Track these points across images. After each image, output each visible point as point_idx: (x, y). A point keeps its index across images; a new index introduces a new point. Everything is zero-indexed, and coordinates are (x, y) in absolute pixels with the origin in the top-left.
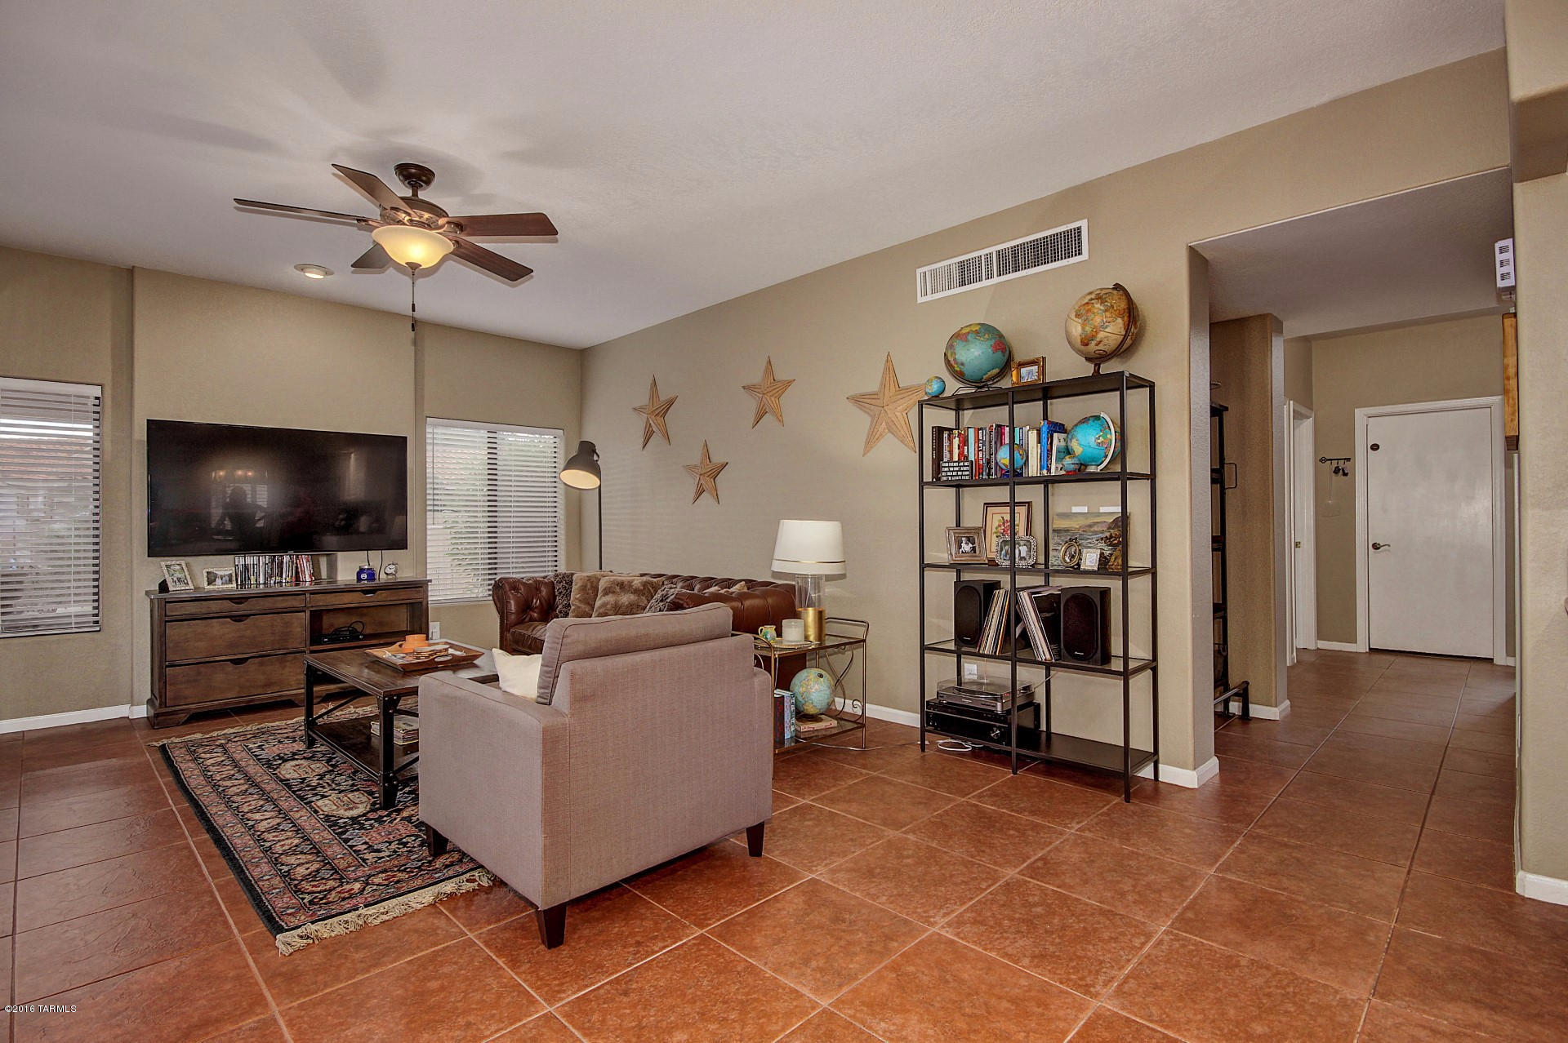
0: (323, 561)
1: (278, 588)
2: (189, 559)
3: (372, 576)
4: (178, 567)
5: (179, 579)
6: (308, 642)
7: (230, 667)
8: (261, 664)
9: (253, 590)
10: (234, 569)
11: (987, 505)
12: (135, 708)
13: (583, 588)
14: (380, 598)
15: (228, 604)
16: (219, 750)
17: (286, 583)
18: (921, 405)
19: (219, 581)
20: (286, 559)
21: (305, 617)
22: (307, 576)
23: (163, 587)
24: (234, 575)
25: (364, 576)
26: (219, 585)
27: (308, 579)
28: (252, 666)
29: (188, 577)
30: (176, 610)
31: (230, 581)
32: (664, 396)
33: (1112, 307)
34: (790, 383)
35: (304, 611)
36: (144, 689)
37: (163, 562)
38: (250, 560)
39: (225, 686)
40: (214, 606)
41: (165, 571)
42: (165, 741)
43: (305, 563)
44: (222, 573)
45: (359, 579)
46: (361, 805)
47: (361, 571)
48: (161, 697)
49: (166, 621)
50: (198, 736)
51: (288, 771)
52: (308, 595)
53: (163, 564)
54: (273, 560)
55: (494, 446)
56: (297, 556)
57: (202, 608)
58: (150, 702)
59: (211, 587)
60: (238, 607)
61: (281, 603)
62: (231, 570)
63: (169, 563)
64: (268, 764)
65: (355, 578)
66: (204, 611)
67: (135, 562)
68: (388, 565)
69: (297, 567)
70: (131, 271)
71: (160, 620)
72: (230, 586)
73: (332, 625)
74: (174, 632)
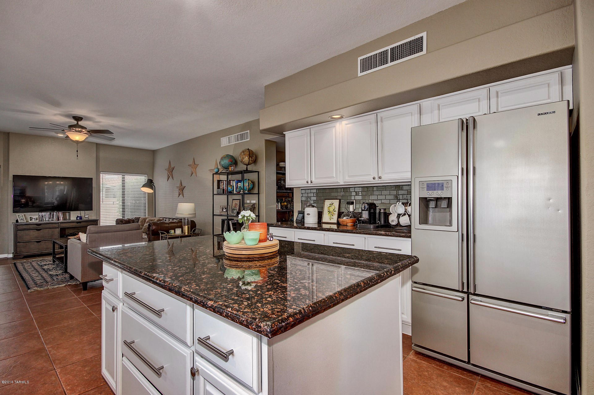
0: (67, 214)
1: (52, 222)
2: (25, 213)
3: (81, 218)
4: (21, 216)
5: (22, 219)
6: (59, 237)
7: (36, 243)
8: (45, 242)
9: (45, 222)
10: (38, 216)
11: (233, 200)
12: (9, 255)
13: (142, 221)
14: (82, 225)
15: (35, 226)
16: (30, 263)
17: (55, 220)
18: (213, 174)
19: (33, 220)
20: (55, 213)
21: (58, 230)
22: (61, 218)
23: (17, 221)
24: (38, 218)
25: (78, 218)
26: (33, 221)
27: (61, 219)
28: (42, 243)
29: (24, 218)
30: (21, 227)
31: (37, 220)
32: (172, 166)
33: (245, 154)
34: (198, 165)
35: (58, 228)
36: (12, 249)
37: (17, 214)
38: (43, 214)
39: (34, 248)
40: (31, 226)
41: (18, 217)
42: (15, 262)
43: (61, 215)
44: (34, 217)
45: (77, 219)
46: (60, 272)
47: (78, 217)
48: (15, 251)
49: (17, 231)
50: (25, 261)
51: (46, 267)
52: (59, 224)
53: (17, 215)
54: (51, 214)
55: (124, 180)
56: (58, 213)
57: (27, 227)
58: (13, 253)
59: (31, 221)
60: (38, 227)
61: (51, 226)
62: (37, 217)
63: (19, 215)
64: (41, 266)
65: (76, 219)
66: (28, 228)
67: (9, 214)
68: (86, 215)
69: (58, 216)
70: (8, 133)
71: (16, 230)
72: (37, 221)
73: (69, 232)
74: (20, 233)
